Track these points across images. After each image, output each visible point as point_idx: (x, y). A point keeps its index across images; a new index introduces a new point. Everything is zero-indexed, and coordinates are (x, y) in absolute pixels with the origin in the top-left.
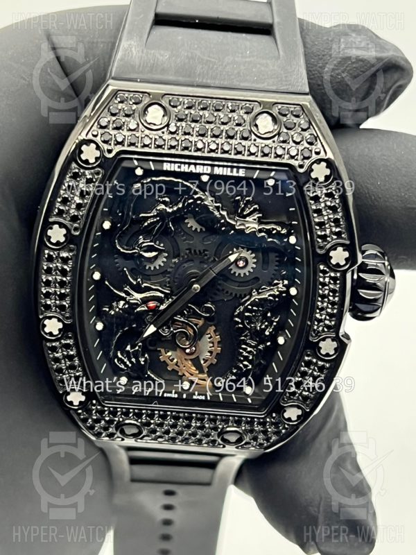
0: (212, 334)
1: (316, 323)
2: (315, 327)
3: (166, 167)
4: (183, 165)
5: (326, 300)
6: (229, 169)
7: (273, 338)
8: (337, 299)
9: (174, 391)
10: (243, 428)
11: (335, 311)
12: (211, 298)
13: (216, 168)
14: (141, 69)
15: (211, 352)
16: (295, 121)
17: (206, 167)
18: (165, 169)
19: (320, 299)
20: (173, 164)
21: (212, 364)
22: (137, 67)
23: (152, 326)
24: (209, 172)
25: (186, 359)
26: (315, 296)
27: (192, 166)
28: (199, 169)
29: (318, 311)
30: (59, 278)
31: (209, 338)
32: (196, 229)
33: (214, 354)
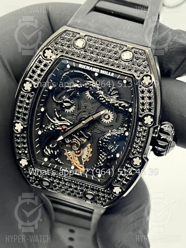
0: (89, 147)
1: (133, 149)
2: (133, 151)
3: (80, 66)
4: (87, 66)
5: (139, 139)
6: (107, 72)
7: (115, 154)
8: (144, 139)
9: (66, 169)
10: (94, 193)
11: (143, 145)
12: (91, 130)
13: (102, 71)
14: (80, 24)
15: (87, 156)
16: (140, 57)
17: (97, 69)
18: (79, 67)
19: (136, 138)
20: (83, 65)
21: (86, 161)
22: (79, 23)
23: (62, 136)
24: (98, 72)
25: (75, 156)
26: (135, 136)
27: (91, 68)
28: (94, 70)
29: (135, 144)
30: (25, 105)
31: (88, 149)
32: (90, 98)
33: (88, 157)
